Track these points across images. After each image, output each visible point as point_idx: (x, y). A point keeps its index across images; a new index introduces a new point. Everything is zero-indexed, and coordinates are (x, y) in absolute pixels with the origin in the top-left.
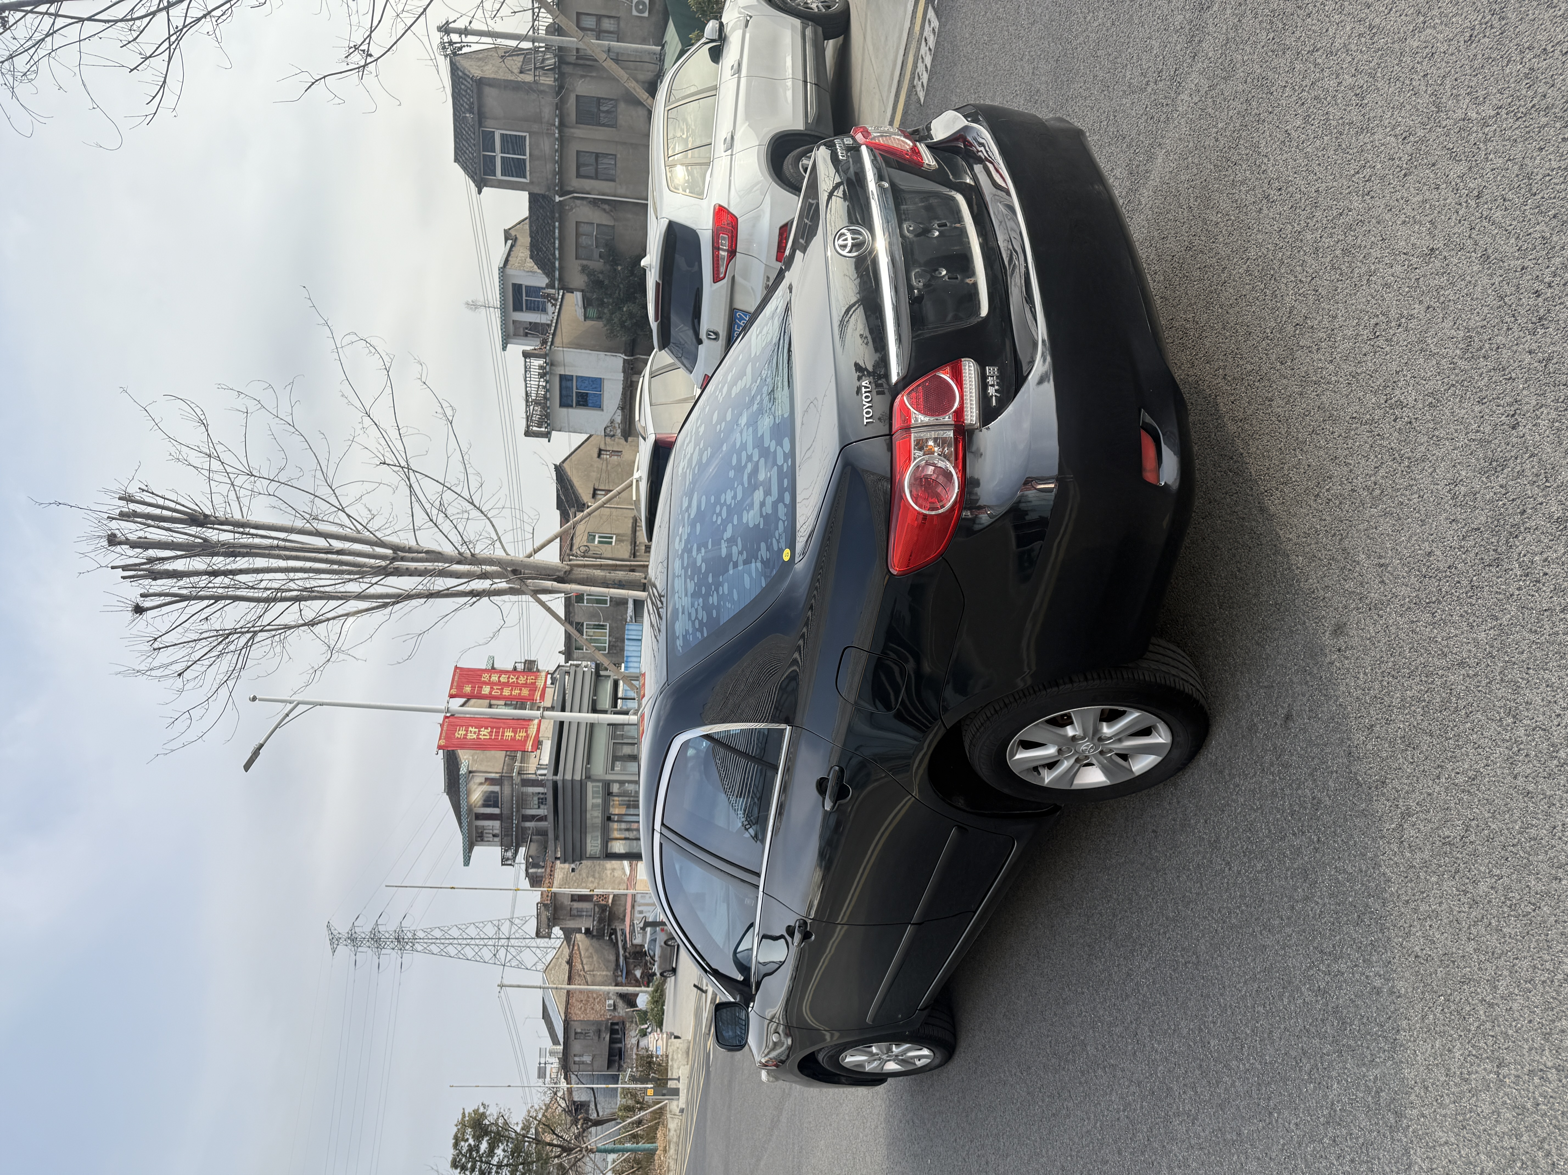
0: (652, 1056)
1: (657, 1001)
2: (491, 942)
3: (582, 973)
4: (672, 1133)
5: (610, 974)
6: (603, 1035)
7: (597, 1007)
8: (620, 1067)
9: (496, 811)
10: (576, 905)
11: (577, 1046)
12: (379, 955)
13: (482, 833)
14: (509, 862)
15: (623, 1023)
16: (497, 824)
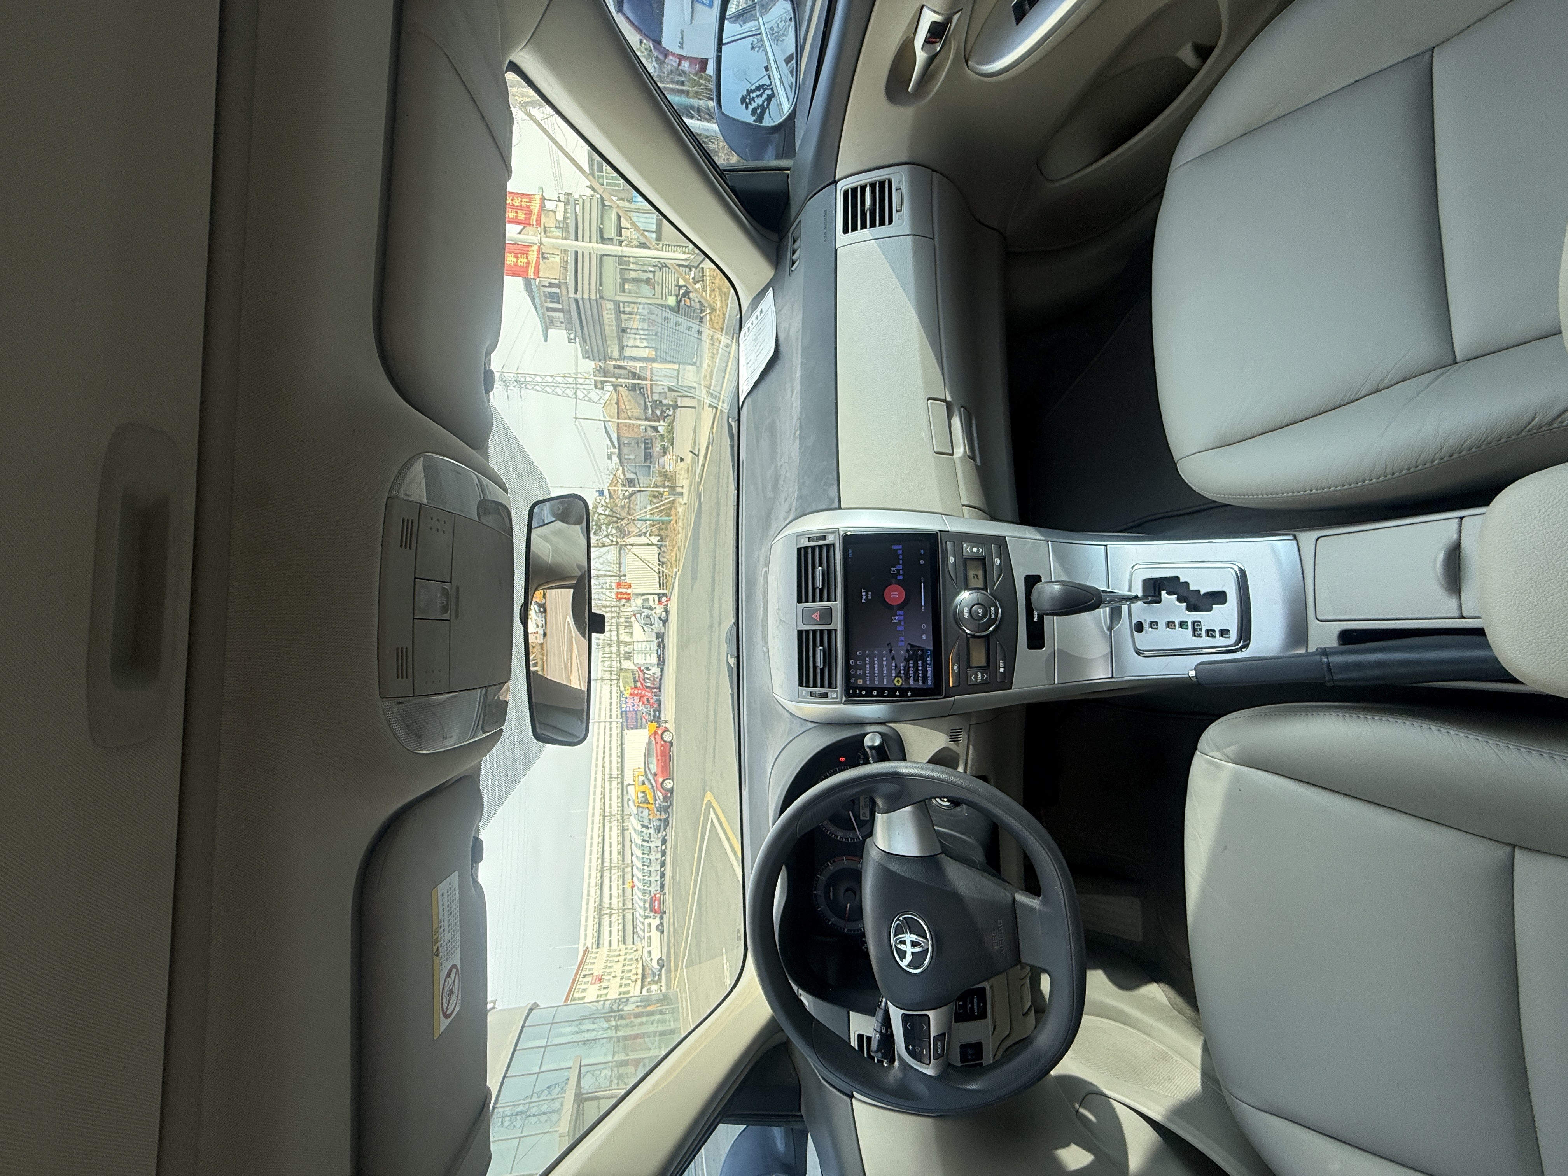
0: (667, 472)
1: (670, 432)
2: (571, 386)
3: (625, 410)
4: (680, 514)
5: (642, 411)
6: (640, 445)
7: (636, 430)
8: (651, 462)
9: (560, 306)
10: (617, 371)
11: (625, 450)
12: (507, 390)
13: (552, 320)
14: (573, 341)
15: (651, 439)
16: (561, 315)
